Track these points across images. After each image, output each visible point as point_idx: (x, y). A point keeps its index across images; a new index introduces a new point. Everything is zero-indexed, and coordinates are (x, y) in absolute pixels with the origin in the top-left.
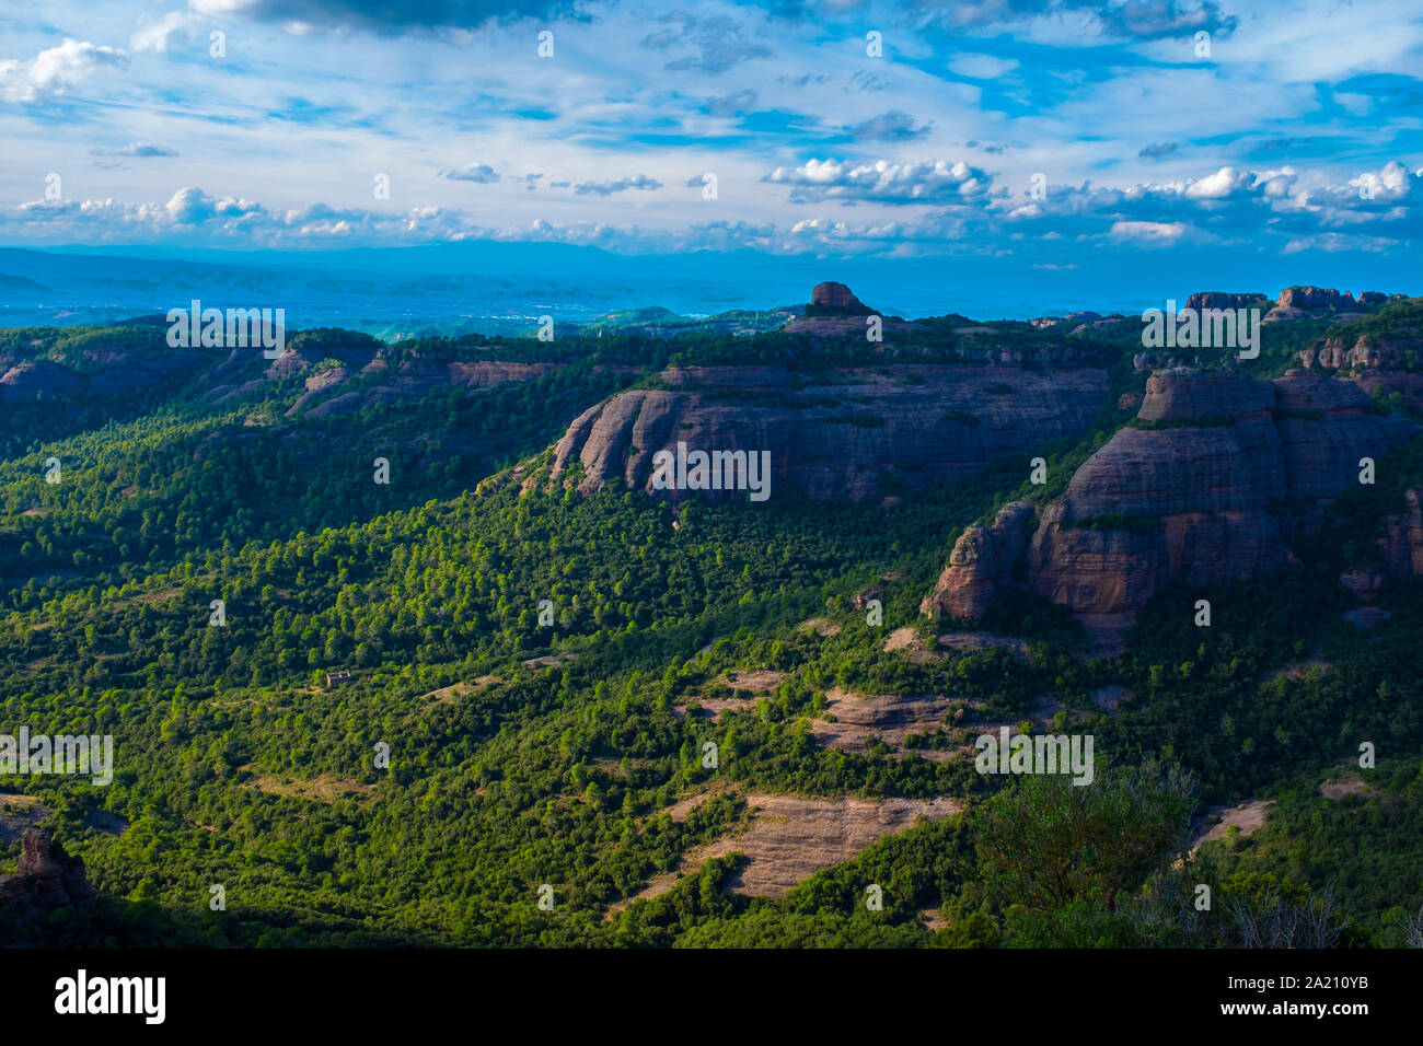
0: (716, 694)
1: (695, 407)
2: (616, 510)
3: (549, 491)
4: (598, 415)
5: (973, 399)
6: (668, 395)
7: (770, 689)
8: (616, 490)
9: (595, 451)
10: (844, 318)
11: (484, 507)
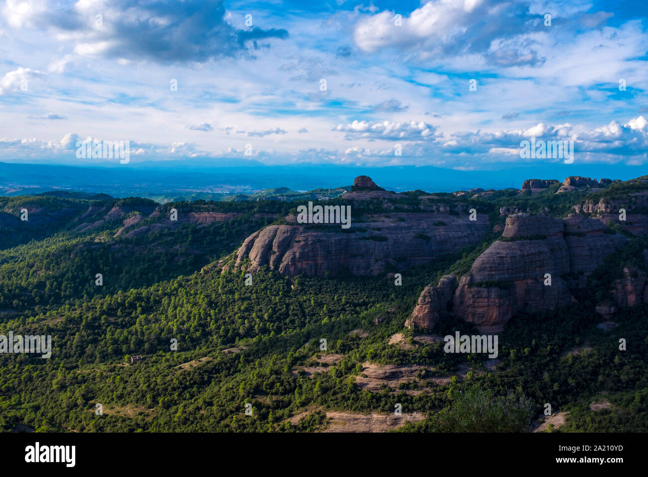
0: (312, 365)
1: (301, 233)
2: (265, 280)
3: (235, 271)
4: (257, 237)
5: (428, 228)
6: (289, 227)
7: (337, 362)
8: (265, 271)
9: (256, 253)
10: (369, 192)
11: (205, 279)
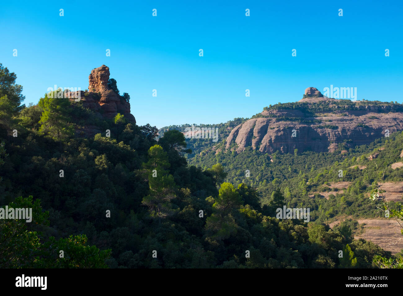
0: (325, 190)
1: (274, 123)
2: (251, 156)
3: (226, 152)
4: (240, 128)
5: (365, 121)
6: (265, 119)
7: (346, 187)
8: (250, 150)
9: (241, 138)
10: (317, 98)
11: (204, 159)
